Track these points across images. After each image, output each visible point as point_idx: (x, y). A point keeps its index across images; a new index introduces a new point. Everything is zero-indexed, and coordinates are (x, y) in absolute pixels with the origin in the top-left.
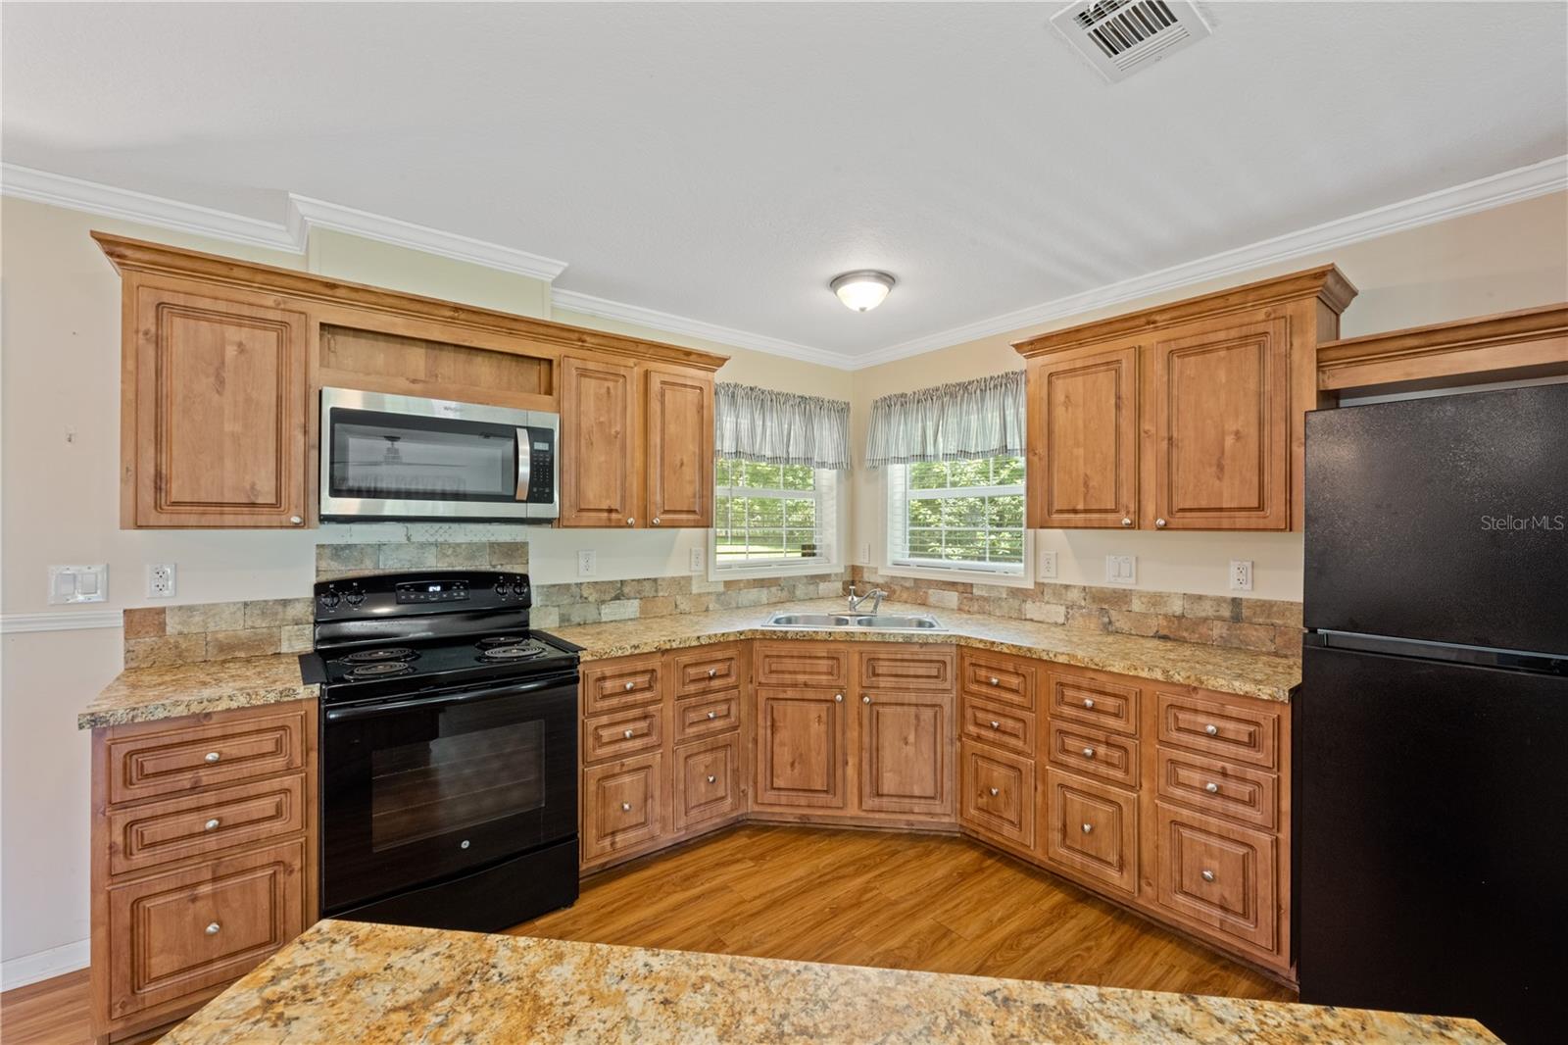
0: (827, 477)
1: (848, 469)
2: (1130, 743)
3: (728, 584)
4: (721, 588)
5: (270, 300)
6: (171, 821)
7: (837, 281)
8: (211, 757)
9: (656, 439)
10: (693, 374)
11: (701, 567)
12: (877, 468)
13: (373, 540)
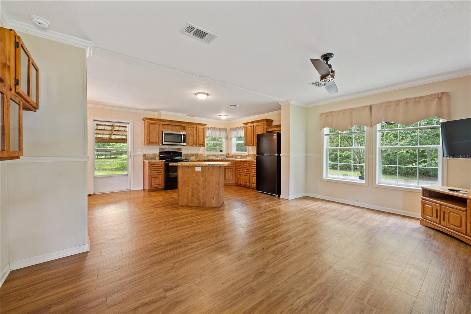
0: (224, 140)
1: (227, 138)
2: (249, 169)
3: (208, 155)
4: (207, 156)
5: (158, 122)
6: (154, 171)
7: (220, 116)
8: (157, 166)
9: (198, 135)
10: (202, 127)
11: (204, 152)
12: (231, 139)
13: (164, 147)
